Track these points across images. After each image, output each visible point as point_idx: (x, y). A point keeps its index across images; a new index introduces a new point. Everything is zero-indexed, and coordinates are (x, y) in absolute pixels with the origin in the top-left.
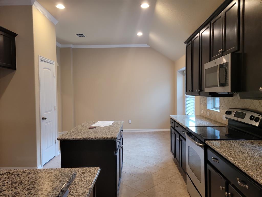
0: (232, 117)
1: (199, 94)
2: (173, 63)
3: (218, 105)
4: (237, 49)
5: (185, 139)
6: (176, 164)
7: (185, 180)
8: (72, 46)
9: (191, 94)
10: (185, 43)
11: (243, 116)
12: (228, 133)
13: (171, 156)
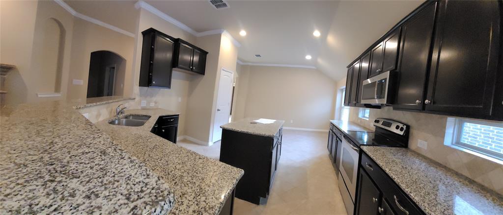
0: (380, 125)
1: (355, 105)
2: (335, 83)
3: (367, 115)
4: (394, 68)
5: (341, 141)
6: (331, 159)
7: (337, 175)
8: (250, 64)
9: (348, 105)
10: (347, 67)
11: (389, 125)
12: (374, 138)
13: (327, 152)
